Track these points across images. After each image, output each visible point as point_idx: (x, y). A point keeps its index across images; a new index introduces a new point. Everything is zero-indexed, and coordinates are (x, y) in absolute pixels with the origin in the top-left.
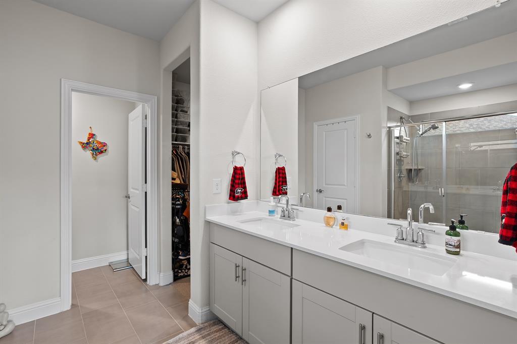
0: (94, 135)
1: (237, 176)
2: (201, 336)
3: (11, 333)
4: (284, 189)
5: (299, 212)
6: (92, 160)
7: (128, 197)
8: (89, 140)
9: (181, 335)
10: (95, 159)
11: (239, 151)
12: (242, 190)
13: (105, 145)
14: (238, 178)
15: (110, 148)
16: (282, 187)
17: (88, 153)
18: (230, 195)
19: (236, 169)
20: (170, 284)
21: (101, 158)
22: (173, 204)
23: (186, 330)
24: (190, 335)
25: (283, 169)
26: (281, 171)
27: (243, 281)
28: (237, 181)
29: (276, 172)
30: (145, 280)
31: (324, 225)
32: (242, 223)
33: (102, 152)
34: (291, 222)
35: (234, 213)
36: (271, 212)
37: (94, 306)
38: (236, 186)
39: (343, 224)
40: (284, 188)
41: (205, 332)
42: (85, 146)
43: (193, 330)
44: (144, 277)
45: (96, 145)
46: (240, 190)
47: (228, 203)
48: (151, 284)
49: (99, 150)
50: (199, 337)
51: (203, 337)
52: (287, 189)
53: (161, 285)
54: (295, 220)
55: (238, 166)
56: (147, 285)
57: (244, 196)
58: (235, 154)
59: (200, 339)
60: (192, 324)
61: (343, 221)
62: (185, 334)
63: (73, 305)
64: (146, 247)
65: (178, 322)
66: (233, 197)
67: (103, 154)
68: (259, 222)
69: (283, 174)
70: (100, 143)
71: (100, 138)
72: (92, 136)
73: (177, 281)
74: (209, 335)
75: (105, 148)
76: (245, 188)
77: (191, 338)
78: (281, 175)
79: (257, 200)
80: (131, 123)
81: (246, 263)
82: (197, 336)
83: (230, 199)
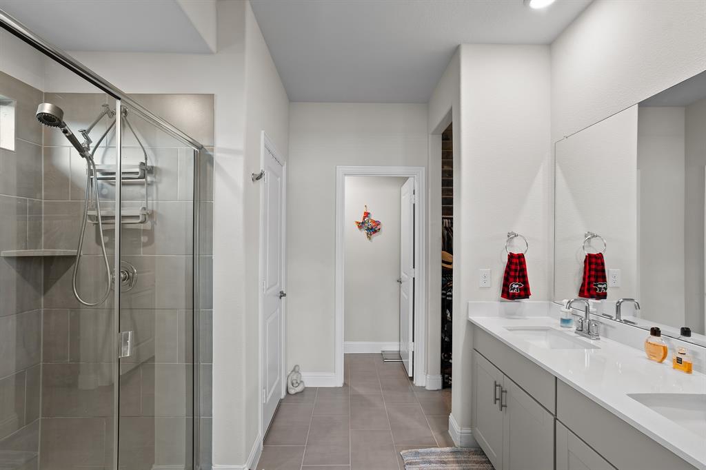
0: (369, 213)
1: (513, 267)
2: (455, 459)
3: (301, 392)
4: (600, 288)
5: (609, 328)
6: (367, 240)
7: (400, 281)
8: (364, 219)
9: (433, 449)
10: (370, 239)
11: (517, 233)
12: (520, 285)
13: (378, 223)
14: (516, 269)
15: (384, 227)
16: (597, 285)
17: (364, 233)
18: (503, 291)
19: (511, 256)
20: (437, 390)
21: (376, 237)
22: (443, 294)
23: (441, 447)
24: (443, 453)
25: (600, 256)
26: (594, 260)
27: (502, 406)
28: (512, 273)
29: (585, 261)
30: (412, 378)
31: (645, 354)
32: (510, 330)
33: (376, 231)
34: (592, 342)
35: (509, 315)
36: (565, 321)
37: (361, 391)
38: (511, 279)
39: (679, 361)
40: (599, 286)
41: (462, 458)
42: (361, 225)
43: (448, 449)
44: (410, 375)
45: (371, 224)
46: (517, 286)
47: (501, 301)
48: (417, 385)
49: (372, 228)
50: (452, 459)
51: (458, 462)
52: (606, 289)
53: (428, 388)
54: (599, 339)
55: (516, 252)
56: (413, 385)
57: (525, 293)
58: (511, 236)
59: (453, 462)
60: (449, 443)
61: (680, 356)
62: (439, 450)
63: (345, 384)
64: (413, 341)
65: (435, 435)
66: (507, 294)
67: (377, 233)
68: (544, 332)
69: (597, 264)
70: (374, 222)
71: (374, 217)
72: (367, 214)
73: (446, 390)
74: (466, 462)
75: (378, 227)
76: (525, 282)
77: (443, 457)
78: (593, 266)
79: (550, 300)
80: (403, 197)
81: (507, 385)
82: (451, 458)
83: (503, 296)
